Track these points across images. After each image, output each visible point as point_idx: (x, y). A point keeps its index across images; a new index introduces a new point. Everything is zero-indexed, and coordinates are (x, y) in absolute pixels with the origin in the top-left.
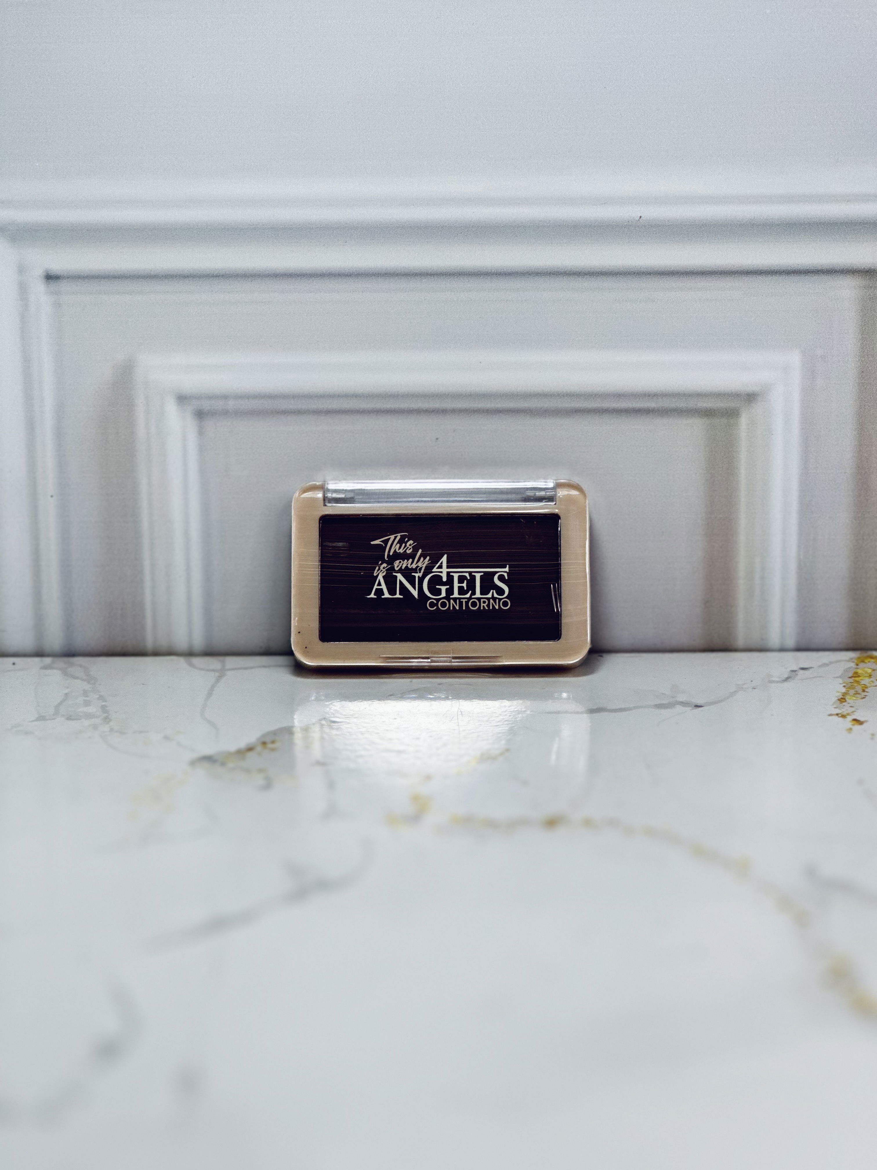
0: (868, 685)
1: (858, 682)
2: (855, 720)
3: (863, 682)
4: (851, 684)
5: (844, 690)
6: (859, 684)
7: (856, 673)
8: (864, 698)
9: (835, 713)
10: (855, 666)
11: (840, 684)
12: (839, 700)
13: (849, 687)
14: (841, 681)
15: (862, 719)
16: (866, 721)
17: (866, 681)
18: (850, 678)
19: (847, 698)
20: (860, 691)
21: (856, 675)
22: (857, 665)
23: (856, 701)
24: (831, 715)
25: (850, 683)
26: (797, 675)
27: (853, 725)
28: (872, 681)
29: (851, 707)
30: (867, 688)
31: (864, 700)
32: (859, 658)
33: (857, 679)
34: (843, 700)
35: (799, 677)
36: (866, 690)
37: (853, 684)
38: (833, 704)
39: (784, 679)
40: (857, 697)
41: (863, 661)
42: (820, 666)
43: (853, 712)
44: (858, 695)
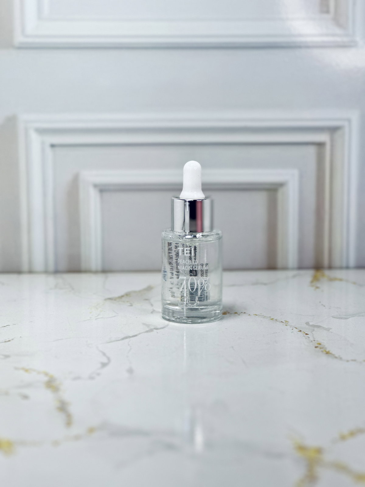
6: (317, 278)
8: (319, 281)
11: (311, 278)
13: (314, 278)
15: (319, 287)
19: (314, 281)
24: (309, 286)
28: (320, 277)
29: (315, 284)
32: (316, 271)
38: (309, 283)
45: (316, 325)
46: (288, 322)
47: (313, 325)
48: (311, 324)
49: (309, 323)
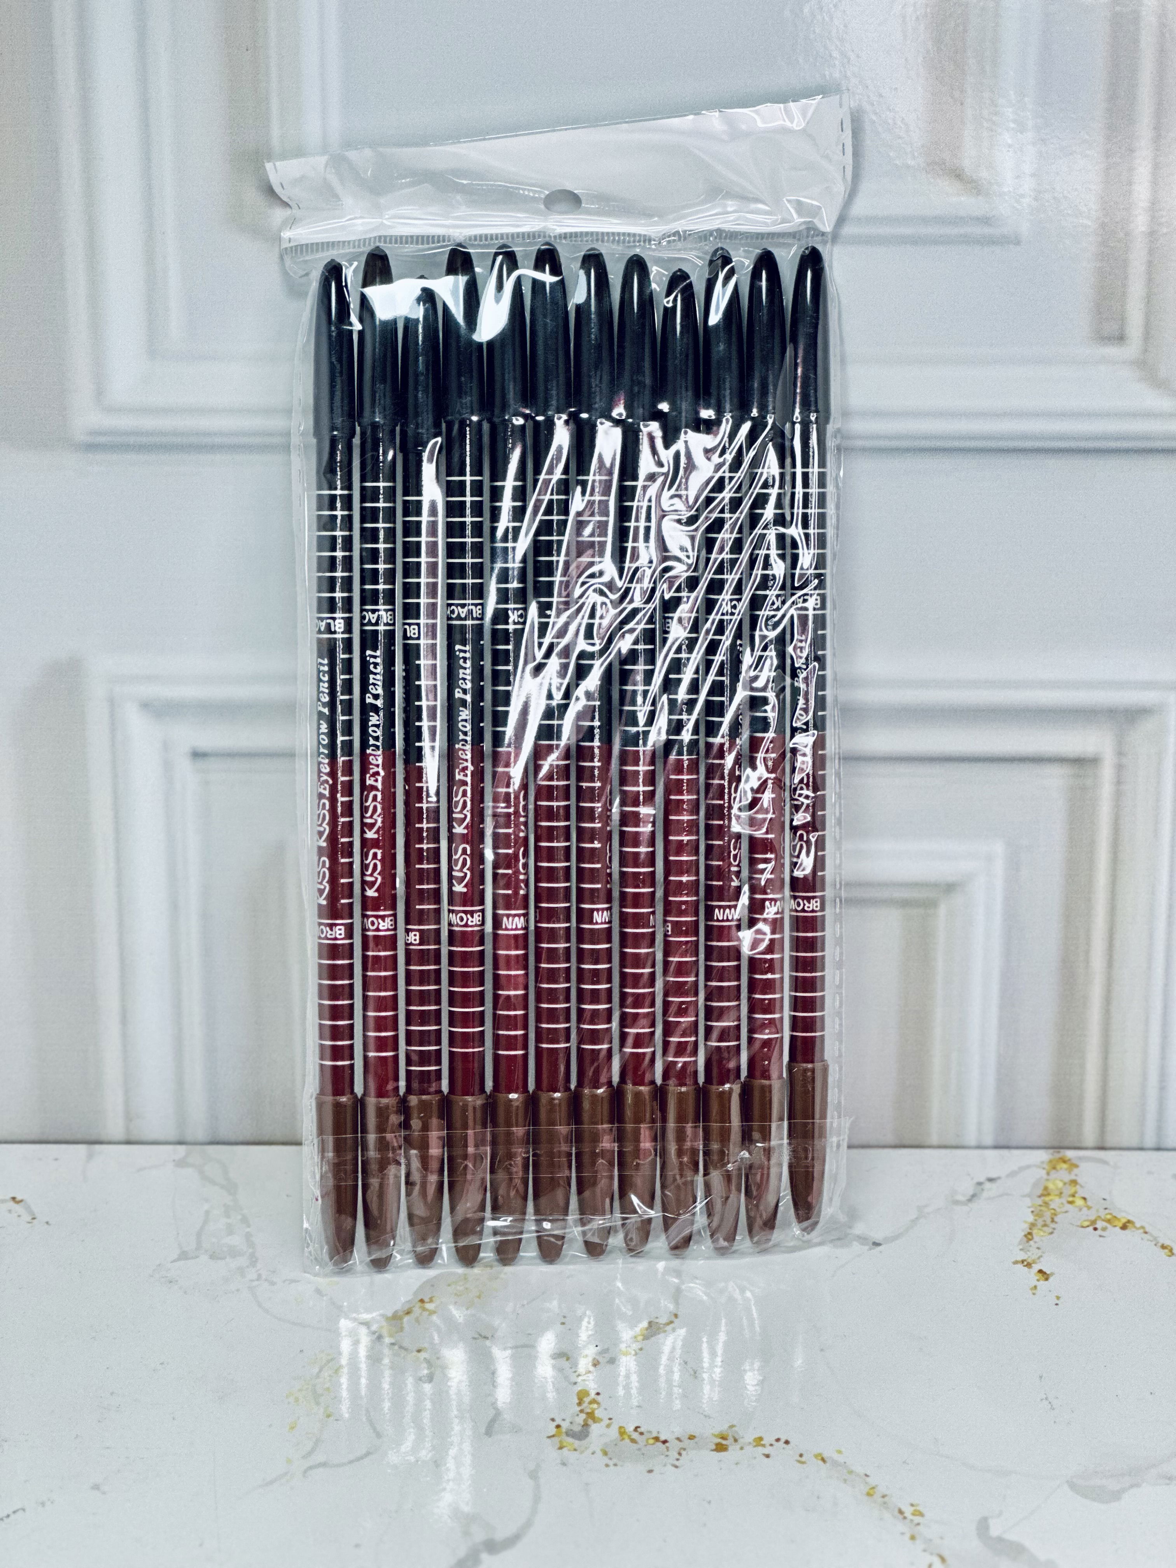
0: (1058, 1210)
1: (1046, 1204)
2: (1040, 1271)
3: (1052, 1206)
4: (1039, 1208)
5: (1031, 1218)
6: (1049, 1209)
7: (1046, 1188)
8: (1052, 1233)
9: (1020, 1259)
10: (1045, 1176)
11: (1029, 1207)
12: (1025, 1236)
13: (1037, 1214)
14: (1028, 1201)
15: (1048, 1272)
16: (1052, 1274)
17: (1056, 1202)
18: (1040, 1197)
19: (1035, 1231)
20: (1049, 1221)
21: (1046, 1192)
22: (1048, 1174)
23: (1043, 1239)
24: (1016, 1262)
25: (1040, 1206)
26: (983, 1190)
27: (1038, 1280)
28: (1062, 1204)
29: (1038, 1248)
30: (1055, 1215)
31: (1051, 1236)
32: (1050, 1161)
33: (1047, 1199)
34: (1030, 1237)
35: (985, 1194)
36: (1056, 1219)
37: (1043, 1208)
38: (1020, 1244)
39: (968, 1197)
40: (1044, 1232)
41: (1054, 1168)
42: (1008, 1176)
43: (1039, 1258)
44: (1045, 1229)
45: (1011, 1536)
46: (921, 1514)
47: (1000, 1539)
48: (995, 1531)
49: (987, 1528)
